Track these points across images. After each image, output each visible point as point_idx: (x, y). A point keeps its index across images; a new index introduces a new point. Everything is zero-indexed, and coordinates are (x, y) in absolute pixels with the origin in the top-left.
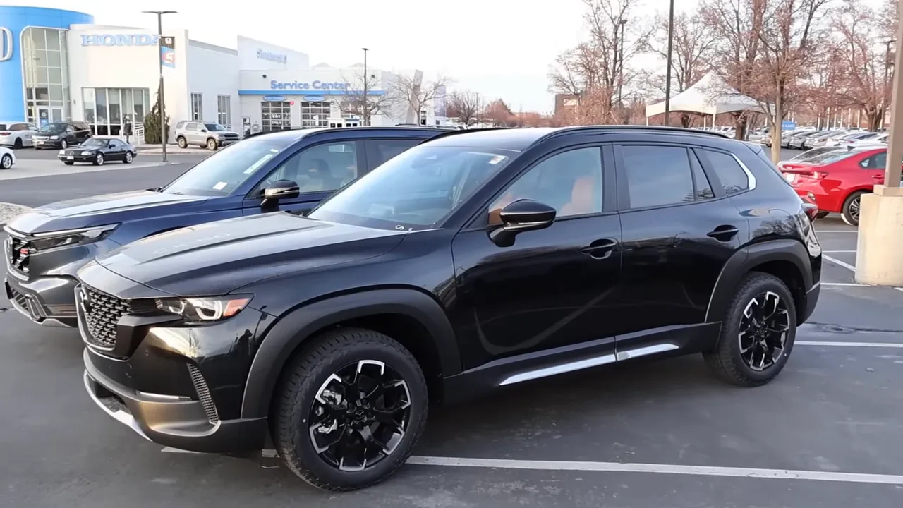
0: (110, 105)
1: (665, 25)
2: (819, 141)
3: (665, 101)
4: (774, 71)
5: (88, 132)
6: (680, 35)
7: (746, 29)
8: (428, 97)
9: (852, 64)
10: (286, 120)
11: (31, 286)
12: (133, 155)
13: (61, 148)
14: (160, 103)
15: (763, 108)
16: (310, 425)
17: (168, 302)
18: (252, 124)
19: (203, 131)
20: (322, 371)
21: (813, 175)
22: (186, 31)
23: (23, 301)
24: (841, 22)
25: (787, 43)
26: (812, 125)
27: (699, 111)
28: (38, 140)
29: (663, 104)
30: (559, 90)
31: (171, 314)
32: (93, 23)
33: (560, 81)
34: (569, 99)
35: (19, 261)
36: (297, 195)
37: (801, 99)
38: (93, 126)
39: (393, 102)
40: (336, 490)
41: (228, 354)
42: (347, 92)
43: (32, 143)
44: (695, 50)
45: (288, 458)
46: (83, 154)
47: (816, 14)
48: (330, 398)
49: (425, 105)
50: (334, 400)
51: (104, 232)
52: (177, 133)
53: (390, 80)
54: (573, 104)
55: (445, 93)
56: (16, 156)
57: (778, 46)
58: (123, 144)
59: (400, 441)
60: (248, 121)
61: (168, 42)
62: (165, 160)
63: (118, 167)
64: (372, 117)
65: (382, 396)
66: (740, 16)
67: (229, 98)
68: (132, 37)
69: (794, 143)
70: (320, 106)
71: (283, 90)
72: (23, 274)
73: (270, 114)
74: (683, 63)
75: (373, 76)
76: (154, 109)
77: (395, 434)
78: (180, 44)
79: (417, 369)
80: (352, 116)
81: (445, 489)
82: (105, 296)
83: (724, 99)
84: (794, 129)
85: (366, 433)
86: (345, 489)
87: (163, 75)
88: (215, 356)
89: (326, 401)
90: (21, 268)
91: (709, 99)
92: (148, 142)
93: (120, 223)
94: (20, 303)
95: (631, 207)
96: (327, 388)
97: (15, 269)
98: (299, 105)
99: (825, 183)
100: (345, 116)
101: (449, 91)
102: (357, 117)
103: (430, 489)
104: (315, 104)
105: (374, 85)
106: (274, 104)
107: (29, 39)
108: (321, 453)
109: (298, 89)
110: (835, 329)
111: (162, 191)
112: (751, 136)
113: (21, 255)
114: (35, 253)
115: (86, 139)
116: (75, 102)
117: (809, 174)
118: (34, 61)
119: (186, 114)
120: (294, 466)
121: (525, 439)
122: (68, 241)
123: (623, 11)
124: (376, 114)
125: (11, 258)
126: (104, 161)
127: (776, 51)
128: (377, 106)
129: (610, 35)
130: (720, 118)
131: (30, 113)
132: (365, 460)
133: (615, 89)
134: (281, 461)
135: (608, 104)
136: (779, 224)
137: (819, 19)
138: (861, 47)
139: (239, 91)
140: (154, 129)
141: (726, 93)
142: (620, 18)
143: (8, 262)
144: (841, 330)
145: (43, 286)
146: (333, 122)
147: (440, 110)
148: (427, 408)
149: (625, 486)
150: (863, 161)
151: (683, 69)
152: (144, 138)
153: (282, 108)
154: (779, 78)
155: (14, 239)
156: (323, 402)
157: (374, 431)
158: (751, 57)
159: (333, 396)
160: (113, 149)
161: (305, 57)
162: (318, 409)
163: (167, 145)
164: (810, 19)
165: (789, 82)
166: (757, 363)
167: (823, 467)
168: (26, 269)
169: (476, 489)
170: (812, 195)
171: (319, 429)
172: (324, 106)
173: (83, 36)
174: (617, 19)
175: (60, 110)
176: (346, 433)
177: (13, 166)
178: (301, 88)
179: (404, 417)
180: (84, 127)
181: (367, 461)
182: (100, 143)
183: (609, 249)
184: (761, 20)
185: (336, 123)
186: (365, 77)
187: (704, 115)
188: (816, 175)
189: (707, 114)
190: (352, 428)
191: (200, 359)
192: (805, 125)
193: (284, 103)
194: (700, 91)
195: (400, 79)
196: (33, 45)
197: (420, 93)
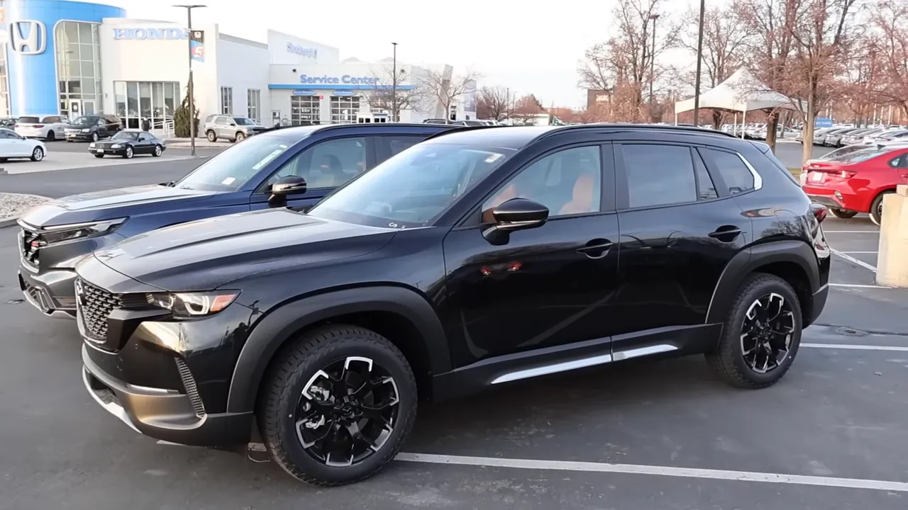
0: (141, 99)
1: (697, 20)
2: (856, 139)
3: (694, 98)
4: (806, 67)
5: (118, 126)
6: (713, 30)
7: (779, 24)
8: (457, 92)
9: (892, 59)
10: (316, 114)
11: (41, 278)
12: (163, 149)
13: (92, 141)
14: (190, 96)
15: (795, 105)
16: (296, 421)
17: (158, 296)
18: (281, 118)
19: (232, 125)
20: (309, 367)
21: (840, 174)
22: (217, 25)
23: (34, 292)
24: (881, 17)
25: (820, 38)
26: (851, 123)
27: (730, 108)
28: (70, 133)
29: (693, 100)
30: (588, 85)
31: (161, 308)
32: (124, 17)
33: (589, 76)
34: (600, 94)
35: (30, 254)
36: (303, 191)
37: (837, 96)
38: (125, 119)
39: (422, 96)
40: (323, 485)
41: (217, 348)
42: (376, 86)
43: (64, 135)
44: (728, 46)
45: (275, 452)
46: (113, 147)
47: (850, 9)
48: (318, 394)
49: (455, 100)
50: (322, 396)
51: (112, 226)
52: (206, 126)
53: (421, 75)
54: (603, 99)
55: (475, 87)
56: (47, 148)
57: (811, 41)
58: (152, 137)
59: (387, 438)
60: (277, 116)
61: (198, 36)
62: (193, 153)
63: (147, 160)
64: (401, 111)
65: (371, 392)
66: (773, 12)
67: (258, 92)
68: (163, 30)
69: (830, 141)
70: (349, 100)
71: (313, 84)
72: (34, 266)
73: (299, 108)
74: (716, 59)
75: (403, 71)
76: (184, 103)
77: (384, 431)
78: (210, 38)
79: (406, 366)
80: (381, 111)
81: (431, 486)
82: (99, 290)
83: (755, 96)
84: (830, 126)
85: (354, 429)
86: (331, 484)
87: (192, 69)
88: (204, 351)
89: (312, 396)
90: (32, 260)
91: (739, 96)
92: (178, 136)
93: (128, 217)
94: (32, 294)
95: (631, 206)
96: (314, 384)
97: (27, 261)
98: (329, 99)
99: (853, 182)
100: (375, 111)
101: (479, 86)
102: (385, 112)
103: (417, 486)
104: (345, 98)
105: (404, 80)
106: (304, 98)
107: (62, 31)
108: (308, 448)
109: (328, 84)
110: (848, 331)
111: (174, 186)
112: (786, 133)
113: (32, 248)
114: (45, 245)
115: (116, 132)
116: (107, 95)
117: (836, 172)
118: (68, 55)
119: (216, 108)
120: (280, 461)
121: (517, 437)
122: (78, 234)
123: (652, 6)
124: (404, 109)
125: (24, 250)
126: (134, 154)
127: (809, 47)
128: (406, 101)
129: (639, 30)
130: (751, 116)
131: (63, 106)
132: (352, 456)
133: (643, 85)
134: (268, 454)
135: (636, 100)
136: (788, 225)
137: (854, 14)
138: (902, 43)
139: (269, 86)
140: (184, 123)
141: (757, 90)
142: (649, 13)
143: (21, 254)
144: (854, 332)
145: (52, 279)
146: (361, 117)
147: (471, 105)
148: (416, 405)
149: (612, 487)
150: (893, 160)
151: (715, 66)
152: (174, 132)
153: (312, 102)
154: (812, 74)
155: (27, 232)
156: (310, 398)
157: (362, 427)
158: (784, 54)
159: (321, 392)
160: (142, 143)
161: (335, 51)
162: (305, 405)
163: (196, 139)
164: (844, 14)
165: (822, 78)
166: (759, 366)
167: (818, 471)
168: (37, 262)
169: (463, 487)
170: (839, 194)
171: (307, 424)
172: (353, 101)
173: (115, 29)
174: (646, 15)
175: (92, 103)
176: (333, 429)
177: (44, 159)
178: (331, 82)
179: (392, 414)
180: (115, 120)
181: (354, 456)
182: (130, 137)
183: (606, 248)
184: (795, 16)
185: (365, 117)
186: (394, 72)
187: (734, 112)
188: (844, 174)
189: (737, 111)
190: (338, 423)
191: (188, 352)
192: (843, 122)
193: (314, 97)
194: (730, 88)
195: (429, 74)
196: (67, 39)
197: (450, 88)
